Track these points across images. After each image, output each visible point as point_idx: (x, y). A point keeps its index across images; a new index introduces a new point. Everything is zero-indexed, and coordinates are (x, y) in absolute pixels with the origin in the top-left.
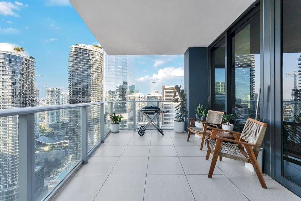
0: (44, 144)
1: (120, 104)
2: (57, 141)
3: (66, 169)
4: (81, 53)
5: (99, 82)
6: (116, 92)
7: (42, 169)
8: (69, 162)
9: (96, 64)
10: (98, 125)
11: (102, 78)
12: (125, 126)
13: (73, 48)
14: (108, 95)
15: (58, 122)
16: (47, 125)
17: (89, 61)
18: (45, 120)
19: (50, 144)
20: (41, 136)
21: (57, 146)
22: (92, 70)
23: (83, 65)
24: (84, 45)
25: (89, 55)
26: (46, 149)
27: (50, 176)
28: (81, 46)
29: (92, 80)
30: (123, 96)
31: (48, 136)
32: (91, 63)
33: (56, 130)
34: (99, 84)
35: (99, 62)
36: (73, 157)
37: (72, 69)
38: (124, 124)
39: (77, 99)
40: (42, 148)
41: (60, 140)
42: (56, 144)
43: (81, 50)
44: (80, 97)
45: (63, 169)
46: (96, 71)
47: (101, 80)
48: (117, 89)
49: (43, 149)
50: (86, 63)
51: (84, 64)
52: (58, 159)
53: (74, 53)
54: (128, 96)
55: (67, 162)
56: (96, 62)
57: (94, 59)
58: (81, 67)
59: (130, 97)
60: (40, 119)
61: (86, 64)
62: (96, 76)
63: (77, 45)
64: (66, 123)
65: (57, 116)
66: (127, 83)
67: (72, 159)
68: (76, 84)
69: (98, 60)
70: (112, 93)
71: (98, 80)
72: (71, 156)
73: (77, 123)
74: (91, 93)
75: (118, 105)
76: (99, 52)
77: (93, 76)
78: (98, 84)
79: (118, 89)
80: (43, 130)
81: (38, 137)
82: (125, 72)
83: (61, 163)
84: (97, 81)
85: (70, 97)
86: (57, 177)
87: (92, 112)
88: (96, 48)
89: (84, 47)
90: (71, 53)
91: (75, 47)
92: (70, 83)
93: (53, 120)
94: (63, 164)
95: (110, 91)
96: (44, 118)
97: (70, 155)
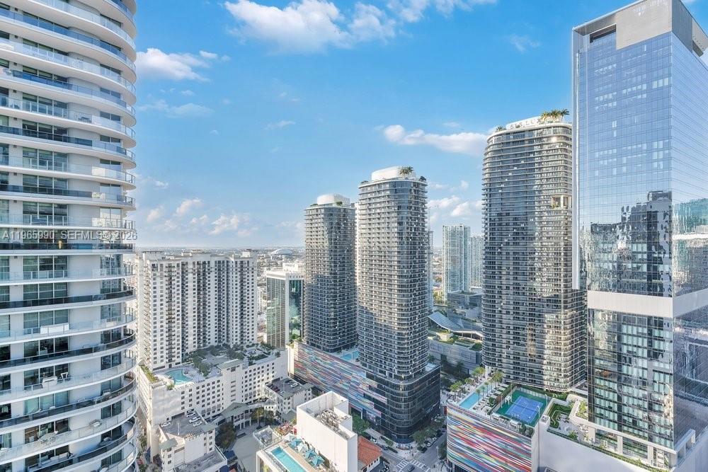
0: (440, 327)
1: (635, 265)
2: (461, 329)
3: (478, 391)
4: (511, 144)
5: (559, 204)
6: (622, 228)
7: (437, 372)
8: (485, 380)
9: (550, 159)
10: (557, 317)
11: (567, 190)
12: (661, 339)
13: (493, 139)
14: (587, 237)
15: (463, 292)
16: (445, 294)
17: (532, 156)
18: (442, 285)
19: (449, 330)
20: (435, 311)
21: (461, 338)
22: (538, 176)
23: (516, 168)
24: (518, 123)
25: (531, 141)
26: (444, 337)
27: (449, 391)
28: (510, 127)
29: (540, 202)
30: (649, 238)
31: (446, 315)
32: (537, 160)
33: (460, 307)
34: (559, 208)
35: (559, 152)
36: (492, 372)
37: (490, 184)
38: (656, 333)
39: (500, 248)
40: (437, 333)
41: (466, 327)
42: (460, 334)
43: (512, 137)
44: (508, 244)
45: (473, 389)
46: (550, 175)
47: (566, 199)
48: (624, 219)
49: (438, 336)
50: (523, 162)
51: (518, 166)
52: (462, 364)
53: (496, 148)
54: (676, 237)
55: (479, 378)
56: (551, 153)
57: (546, 147)
58: (510, 174)
59: (682, 243)
60: (434, 281)
61: (523, 165)
62: (550, 190)
63: (500, 129)
64: (477, 296)
65: (461, 280)
66: (668, 196)
67: (490, 375)
68: (500, 215)
69: (558, 147)
70: (602, 230)
71: (558, 199)
72: (488, 369)
73: (501, 302)
74: (537, 233)
75: (630, 266)
76: (559, 127)
77: (540, 191)
78: (556, 209)
79: (628, 216)
80: (439, 302)
81: (430, 312)
82: (658, 160)
83: (468, 376)
84: (552, 202)
85: (487, 243)
86: (462, 400)
87: (537, 280)
88: (549, 119)
89: (518, 127)
90: (489, 150)
91: (498, 135)
92: (486, 214)
93: (454, 286)
94: (472, 379)
95: (594, 226)
96: (440, 280)
97: (486, 367)
